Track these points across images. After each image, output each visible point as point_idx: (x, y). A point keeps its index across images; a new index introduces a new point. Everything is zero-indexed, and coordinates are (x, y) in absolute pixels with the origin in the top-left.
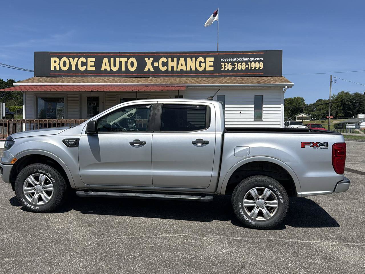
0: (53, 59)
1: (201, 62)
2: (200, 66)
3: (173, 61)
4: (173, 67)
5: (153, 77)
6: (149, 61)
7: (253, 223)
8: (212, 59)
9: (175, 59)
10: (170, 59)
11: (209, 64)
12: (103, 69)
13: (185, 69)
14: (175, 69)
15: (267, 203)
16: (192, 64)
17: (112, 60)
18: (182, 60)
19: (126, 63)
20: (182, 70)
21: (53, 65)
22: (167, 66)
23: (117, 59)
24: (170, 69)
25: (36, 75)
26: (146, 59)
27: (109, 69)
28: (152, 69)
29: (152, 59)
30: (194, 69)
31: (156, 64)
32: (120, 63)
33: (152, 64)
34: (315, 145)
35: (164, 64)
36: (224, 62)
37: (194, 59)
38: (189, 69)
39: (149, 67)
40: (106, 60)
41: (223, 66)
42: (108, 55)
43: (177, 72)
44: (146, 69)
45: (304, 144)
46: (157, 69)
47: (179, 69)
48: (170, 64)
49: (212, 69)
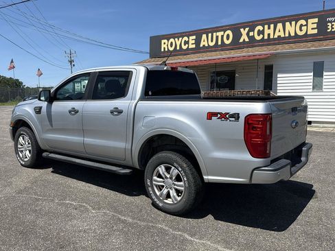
0: (163, 41)
1: (301, 25)
2: (301, 30)
3: (269, 28)
4: (269, 35)
5: (247, 47)
6: (244, 32)
7: (161, 205)
8: (316, 20)
9: (272, 26)
10: (266, 27)
11: (311, 26)
12: (201, 46)
13: (283, 36)
14: (272, 37)
15: (175, 185)
16: (291, 29)
17: (210, 35)
18: (280, 26)
19: (222, 36)
20: (279, 37)
21: (163, 46)
22: (263, 34)
23: (214, 34)
24: (266, 37)
25: (152, 57)
26: (242, 30)
27: (206, 45)
28: (247, 40)
29: (247, 29)
30: (293, 34)
31: (251, 34)
32: (217, 37)
33: (248, 34)
34: (223, 116)
35: (260, 33)
36: (331, 22)
37: (293, 23)
38: (287, 35)
39: (244, 38)
40: (204, 36)
41: (330, 27)
42: (207, 32)
43: (274, 39)
44: (241, 40)
45: (211, 115)
46: (252, 39)
47: (276, 36)
48: (267, 32)
49: (315, 31)
